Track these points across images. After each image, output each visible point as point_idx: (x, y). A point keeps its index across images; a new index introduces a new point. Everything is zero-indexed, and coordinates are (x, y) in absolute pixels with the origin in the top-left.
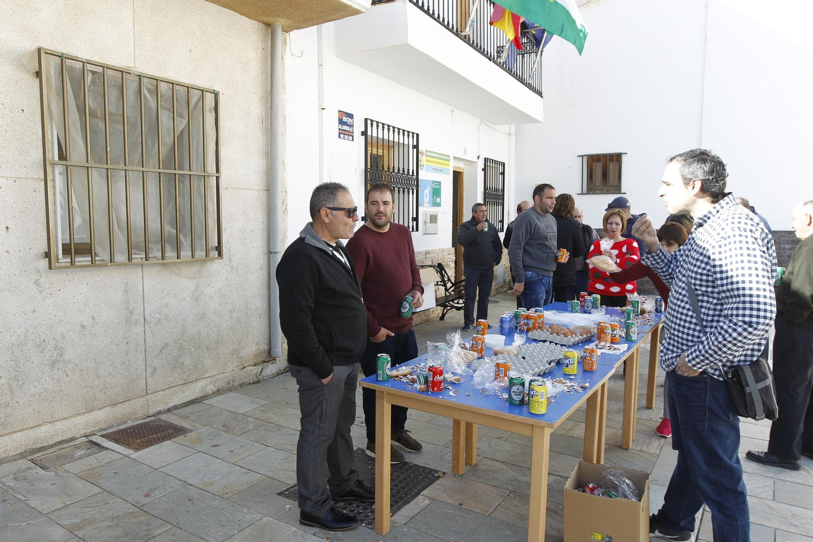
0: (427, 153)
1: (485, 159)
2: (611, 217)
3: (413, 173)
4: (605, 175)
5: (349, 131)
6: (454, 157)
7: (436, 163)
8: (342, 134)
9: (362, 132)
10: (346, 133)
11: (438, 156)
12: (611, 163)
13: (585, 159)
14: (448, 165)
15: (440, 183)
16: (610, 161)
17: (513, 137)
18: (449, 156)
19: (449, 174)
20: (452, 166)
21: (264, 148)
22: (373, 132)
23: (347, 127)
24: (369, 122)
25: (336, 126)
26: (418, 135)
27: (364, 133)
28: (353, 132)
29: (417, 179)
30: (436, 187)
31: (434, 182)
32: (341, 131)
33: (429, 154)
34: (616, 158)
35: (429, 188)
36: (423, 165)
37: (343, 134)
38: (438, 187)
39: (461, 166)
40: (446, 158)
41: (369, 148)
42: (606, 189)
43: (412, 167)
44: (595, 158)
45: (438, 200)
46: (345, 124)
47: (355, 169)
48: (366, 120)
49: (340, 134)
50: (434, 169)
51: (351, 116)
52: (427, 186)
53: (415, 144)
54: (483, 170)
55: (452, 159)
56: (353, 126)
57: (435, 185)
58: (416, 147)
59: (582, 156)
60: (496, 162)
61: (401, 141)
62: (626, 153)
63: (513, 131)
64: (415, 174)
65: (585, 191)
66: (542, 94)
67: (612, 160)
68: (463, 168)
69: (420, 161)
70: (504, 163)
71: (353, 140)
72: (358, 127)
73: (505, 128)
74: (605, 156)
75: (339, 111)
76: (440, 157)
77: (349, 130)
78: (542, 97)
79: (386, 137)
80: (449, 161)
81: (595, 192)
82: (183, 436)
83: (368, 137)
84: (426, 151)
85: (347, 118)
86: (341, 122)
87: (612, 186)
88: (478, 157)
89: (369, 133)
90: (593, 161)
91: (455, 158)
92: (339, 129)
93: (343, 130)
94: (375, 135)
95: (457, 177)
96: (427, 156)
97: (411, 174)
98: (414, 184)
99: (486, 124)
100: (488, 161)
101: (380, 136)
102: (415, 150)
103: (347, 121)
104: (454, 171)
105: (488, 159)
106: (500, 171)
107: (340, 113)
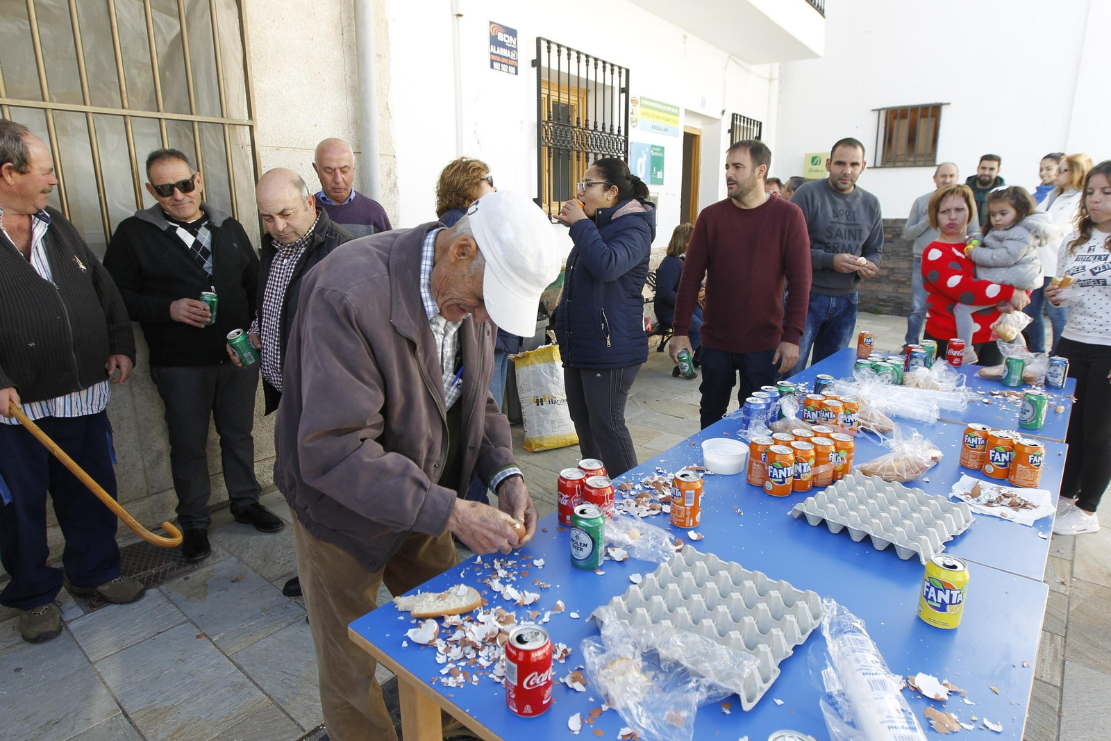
0: (643, 101)
1: (733, 115)
2: (944, 199)
3: (619, 131)
4: (912, 139)
5: (508, 58)
6: (685, 109)
7: (658, 117)
8: (496, 61)
9: (533, 61)
10: (504, 60)
11: (661, 107)
12: (922, 120)
13: (883, 114)
14: (677, 122)
15: (662, 149)
16: (922, 116)
17: (776, 83)
18: (678, 108)
19: (678, 136)
20: (683, 124)
21: (348, 79)
22: (551, 61)
23: (505, 51)
24: (544, 45)
25: (485, 48)
26: (627, 71)
27: (536, 63)
28: (517, 61)
29: (626, 141)
30: (656, 154)
31: (652, 146)
32: (494, 57)
33: (647, 103)
34: (933, 112)
35: (645, 156)
36: (636, 120)
37: (498, 62)
38: (660, 154)
39: (695, 126)
40: (673, 110)
41: (545, 91)
42: (912, 159)
43: (618, 122)
44: (899, 112)
45: (659, 175)
46: (503, 45)
47: (522, 122)
48: (539, 40)
49: (492, 61)
50: (654, 127)
51: (512, 33)
52: (643, 152)
53: (623, 85)
54: (729, 131)
55: (682, 112)
56: (516, 50)
57: (654, 151)
58: (625, 90)
59: (879, 110)
60: (749, 121)
61: (600, 80)
62: (948, 104)
63: (776, 75)
64: (623, 133)
65: (878, 163)
66: (823, 12)
67: (924, 116)
68: (700, 130)
69: (632, 113)
70: (761, 123)
71: (516, 73)
72: (526, 53)
73: (764, 69)
74: (914, 109)
75: (491, 23)
76: (665, 108)
77: (508, 55)
78: (824, 17)
79: (574, 72)
80: (677, 115)
81: (894, 164)
82: (182, 579)
83: (542, 69)
84: (642, 98)
85: (506, 36)
86: (494, 41)
87: (922, 155)
88: (723, 112)
89: (544, 63)
90: (895, 117)
91: (688, 112)
92: (492, 53)
93: (498, 55)
94: (554, 66)
95: (690, 142)
96: (642, 106)
97: (616, 132)
98: (621, 149)
99: (736, 62)
100: (737, 118)
101: (564, 69)
102: (623, 95)
103: (505, 41)
104: (685, 133)
105: (737, 115)
106: (755, 135)
107: (493, 25)
